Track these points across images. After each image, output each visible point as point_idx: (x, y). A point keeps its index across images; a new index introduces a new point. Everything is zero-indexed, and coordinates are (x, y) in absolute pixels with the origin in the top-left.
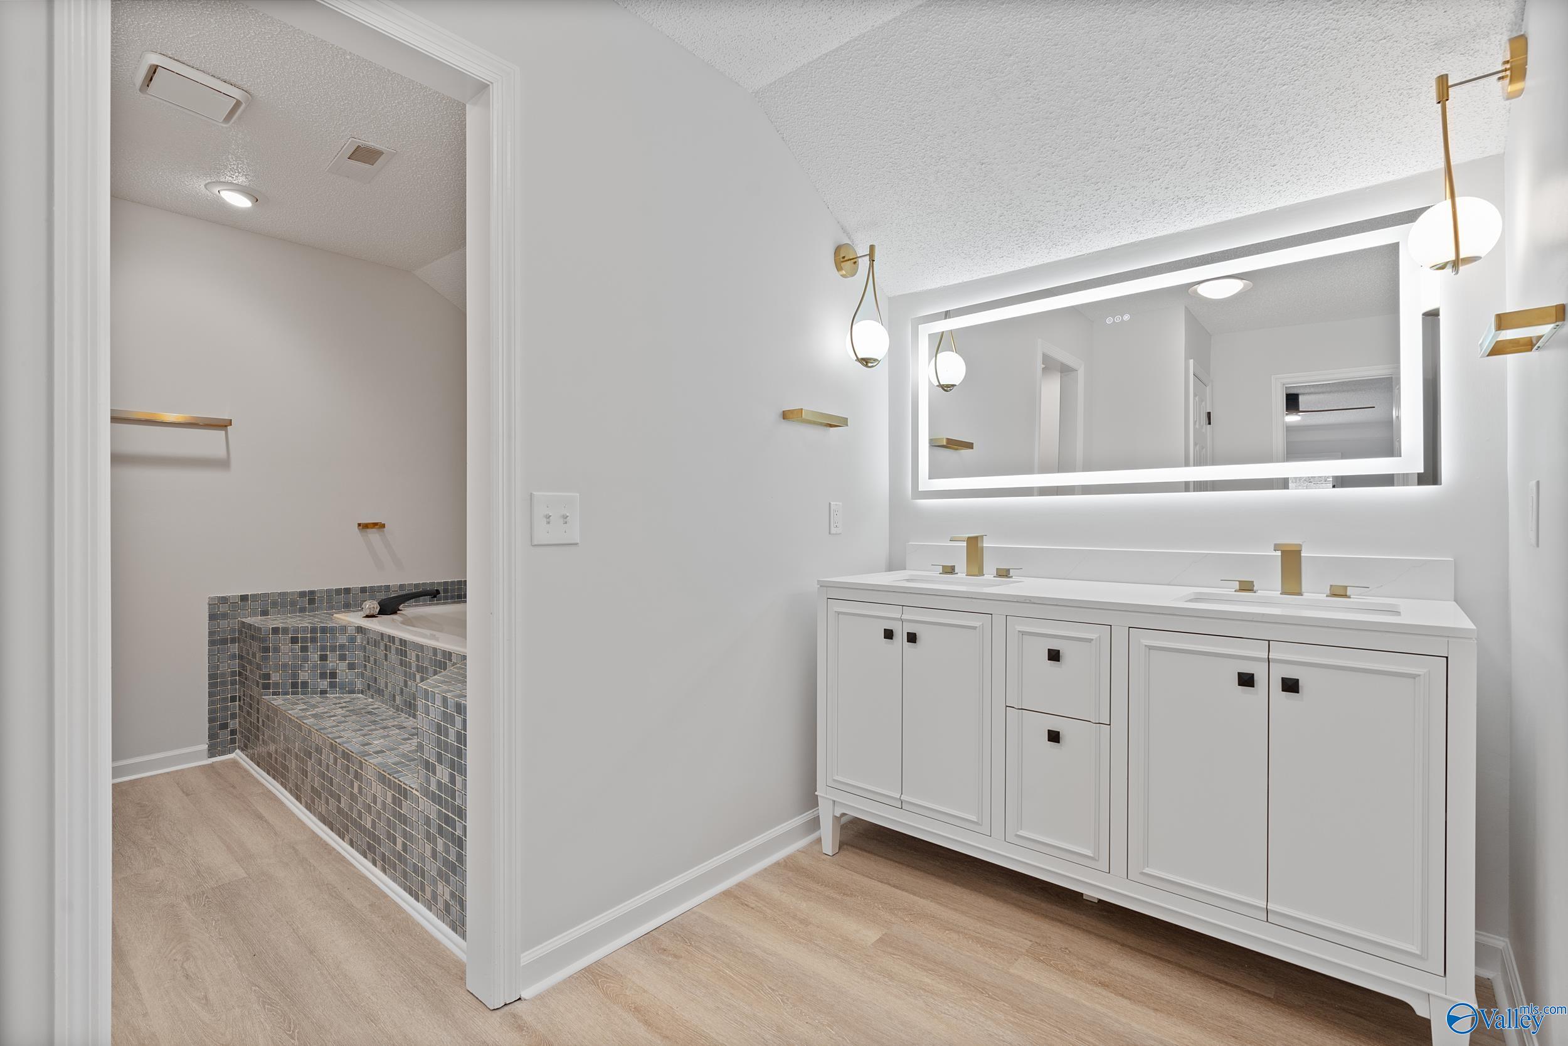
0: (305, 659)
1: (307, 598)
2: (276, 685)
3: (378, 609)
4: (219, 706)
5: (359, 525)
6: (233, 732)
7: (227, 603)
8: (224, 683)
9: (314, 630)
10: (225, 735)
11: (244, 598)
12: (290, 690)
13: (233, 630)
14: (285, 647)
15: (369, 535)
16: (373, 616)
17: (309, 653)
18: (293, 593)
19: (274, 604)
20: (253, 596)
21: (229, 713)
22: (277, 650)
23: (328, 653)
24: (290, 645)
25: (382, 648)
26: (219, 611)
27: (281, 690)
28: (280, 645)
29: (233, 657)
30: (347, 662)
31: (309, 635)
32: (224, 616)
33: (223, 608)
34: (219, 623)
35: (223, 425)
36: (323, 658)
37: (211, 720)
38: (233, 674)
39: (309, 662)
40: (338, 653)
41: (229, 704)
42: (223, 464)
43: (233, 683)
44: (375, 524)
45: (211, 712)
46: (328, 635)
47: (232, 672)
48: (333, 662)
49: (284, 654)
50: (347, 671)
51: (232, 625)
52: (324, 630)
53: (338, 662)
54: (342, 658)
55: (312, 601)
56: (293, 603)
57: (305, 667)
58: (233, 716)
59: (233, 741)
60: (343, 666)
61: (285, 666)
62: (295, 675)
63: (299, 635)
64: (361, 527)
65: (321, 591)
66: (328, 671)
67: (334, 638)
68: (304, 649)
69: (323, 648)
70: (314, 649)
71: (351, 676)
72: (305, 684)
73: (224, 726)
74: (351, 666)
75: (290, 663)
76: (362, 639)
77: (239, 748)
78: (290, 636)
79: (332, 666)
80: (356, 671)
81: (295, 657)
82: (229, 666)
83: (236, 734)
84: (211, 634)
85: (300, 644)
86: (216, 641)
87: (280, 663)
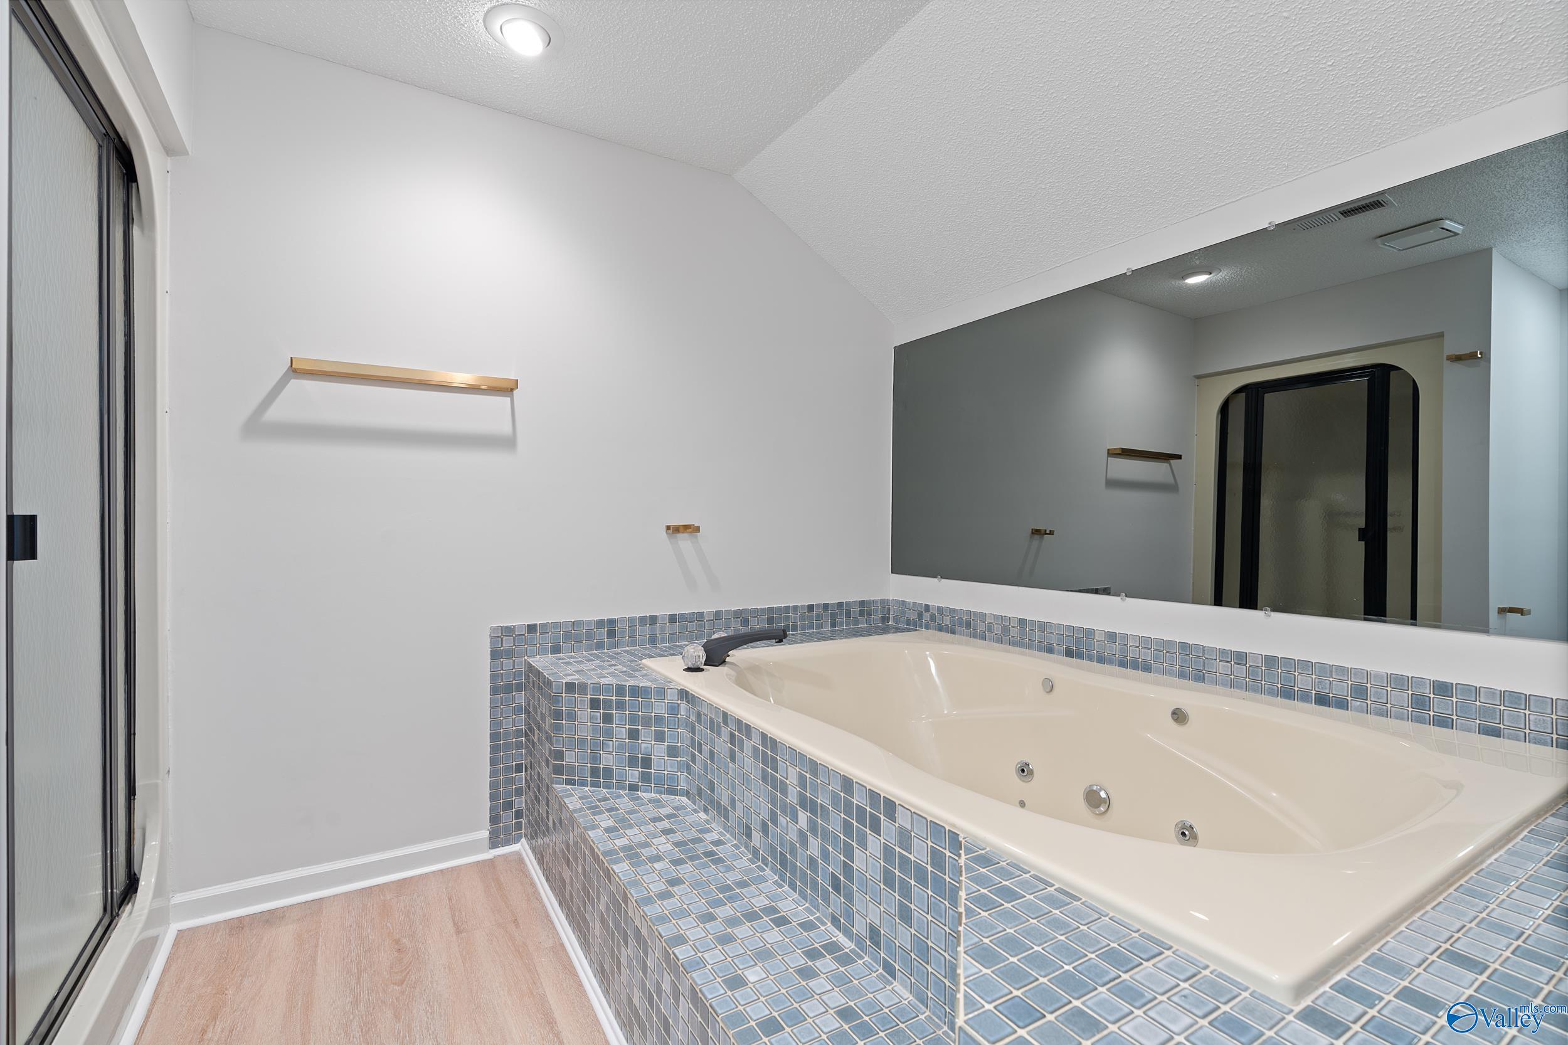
0: (609, 734)
1: (606, 629)
2: (571, 769)
3: (705, 658)
4: (502, 777)
5: (668, 528)
6: (519, 814)
7: (512, 636)
8: (508, 746)
9: (620, 690)
10: (508, 818)
11: (532, 628)
12: (589, 779)
13: (519, 674)
14: (583, 713)
15: (679, 542)
16: (698, 670)
17: (614, 726)
18: (589, 622)
19: (567, 638)
20: (543, 625)
21: (514, 787)
22: (572, 716)
23: (640, 727)
24: (589, 710)
25: (725, 736)
26: (502, 646)
27: (577, 778)
28: (576, 709)
29: (518, 710)
30: (666, 744)
31: (614, 698)
32: (509, 653)
33: (508, 643)
34: (502, 663)
35: (507, 389)
36: (633, 735)
37: (493, 798)
38: (519, 733)
39: (614, 740)
40: (653, 728)
41: (514, 775)
42: (508, 443)
43: (519, 746)
44: (686, 528)
45: (493, 786)
46: (640, 700)
47: (517, 730)
48: (646, 743)
49: (583, 723)
50: (666, 758)
51: (518, 665)
52: (635, 691)
53: (653, 743)
54: (660, 737)
55: (611, 634)
56: (589, 637)
57: (608, 746)
58: (519, 792)
59: (518, 826)
60: (660, 749)
61: (582, 741)
62: (595, 758)
63: (602, 697)
64: (670, 531)
65: (622, 620)
66: (640, 756)
67: (649, 706)
68: (608, 719)
69: (633, 719)
70: (621, 719)
71: (671, 767)
72: (608, 772)
73: (509, 805)
74: (672, 752)
75: (589, 738)
76: (688, 711)
77: (526, 836)
78: (589, 696)
79: (645, 748)
80: (679, 759)
81: (595, 730)
82: (515, 723)
83: (522, 818)
84: (493, 677)
85: (602, 711)
86: (500, 689)
87: (576, 737)
